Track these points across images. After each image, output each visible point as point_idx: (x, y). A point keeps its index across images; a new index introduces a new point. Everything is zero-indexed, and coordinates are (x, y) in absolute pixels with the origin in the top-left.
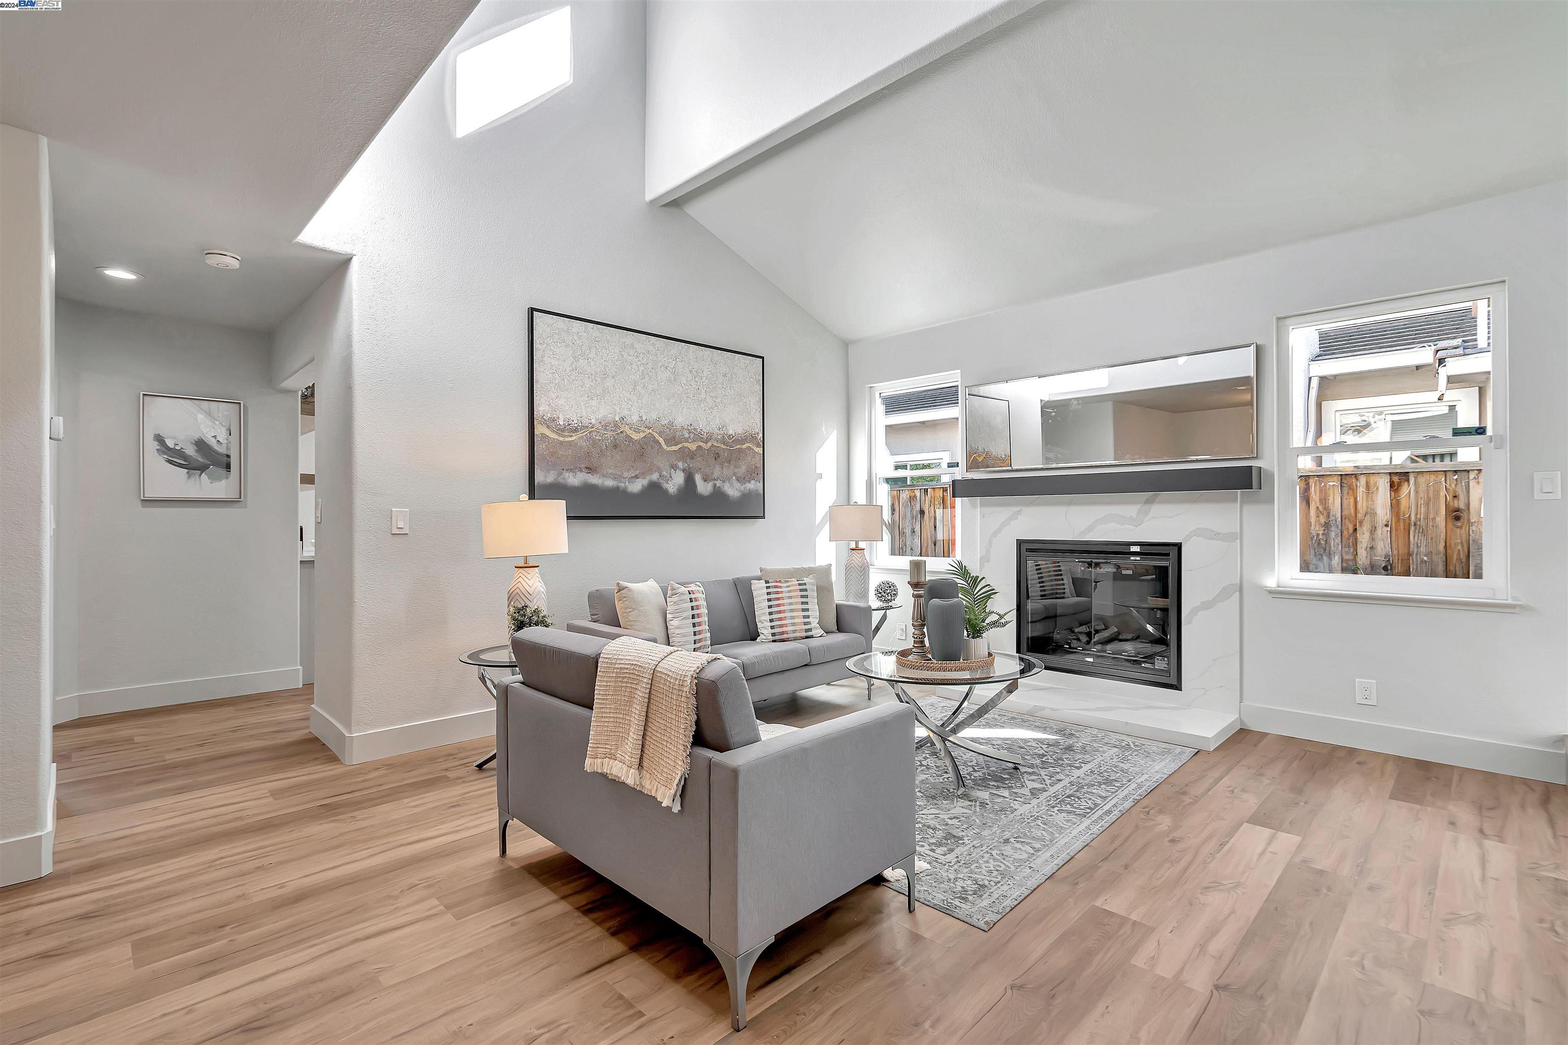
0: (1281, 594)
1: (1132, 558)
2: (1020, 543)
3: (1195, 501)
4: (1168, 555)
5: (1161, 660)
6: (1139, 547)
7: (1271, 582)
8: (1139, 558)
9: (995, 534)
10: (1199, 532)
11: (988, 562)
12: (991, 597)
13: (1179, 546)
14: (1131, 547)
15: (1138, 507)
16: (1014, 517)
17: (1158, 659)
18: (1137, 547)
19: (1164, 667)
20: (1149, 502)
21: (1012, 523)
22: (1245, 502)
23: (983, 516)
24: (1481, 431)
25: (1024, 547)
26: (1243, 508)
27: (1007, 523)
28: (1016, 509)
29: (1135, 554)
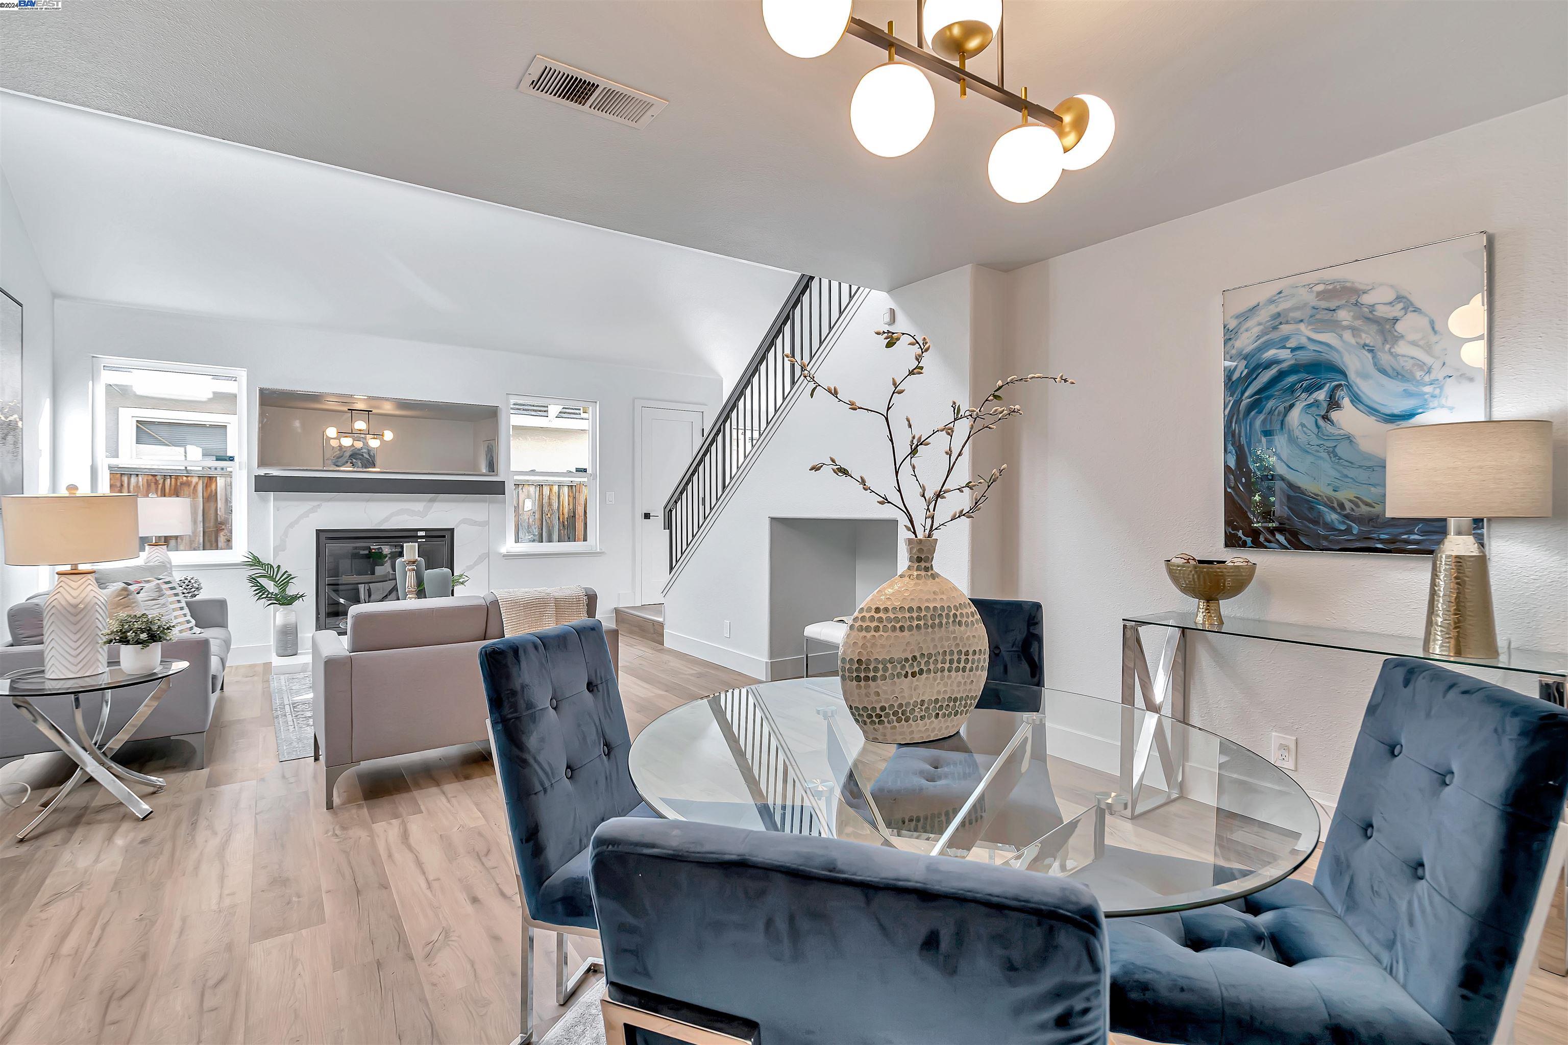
0: (509, 556)
1: (419, 541)
2: (319, 532)
3: (463, 501)
4: (444, 537)
6: (425, 532)
7: (503, 550)
8: (424, 540)
9: (291, 525)
10: (464, 521)
11: (283, 550)
13: (452, 530)
14: (418, 532)
15: (424, 503)
16: (313, 510)
18: (423, 532)
20: (432, 501)
21: (311, 515)
22: (491, 502)
23: (277, 509)
24: (585, 470)
25: (323, 536)
26: (490, 506)
27: (306, 515)
28: (316, 503)
29: (422, 537)
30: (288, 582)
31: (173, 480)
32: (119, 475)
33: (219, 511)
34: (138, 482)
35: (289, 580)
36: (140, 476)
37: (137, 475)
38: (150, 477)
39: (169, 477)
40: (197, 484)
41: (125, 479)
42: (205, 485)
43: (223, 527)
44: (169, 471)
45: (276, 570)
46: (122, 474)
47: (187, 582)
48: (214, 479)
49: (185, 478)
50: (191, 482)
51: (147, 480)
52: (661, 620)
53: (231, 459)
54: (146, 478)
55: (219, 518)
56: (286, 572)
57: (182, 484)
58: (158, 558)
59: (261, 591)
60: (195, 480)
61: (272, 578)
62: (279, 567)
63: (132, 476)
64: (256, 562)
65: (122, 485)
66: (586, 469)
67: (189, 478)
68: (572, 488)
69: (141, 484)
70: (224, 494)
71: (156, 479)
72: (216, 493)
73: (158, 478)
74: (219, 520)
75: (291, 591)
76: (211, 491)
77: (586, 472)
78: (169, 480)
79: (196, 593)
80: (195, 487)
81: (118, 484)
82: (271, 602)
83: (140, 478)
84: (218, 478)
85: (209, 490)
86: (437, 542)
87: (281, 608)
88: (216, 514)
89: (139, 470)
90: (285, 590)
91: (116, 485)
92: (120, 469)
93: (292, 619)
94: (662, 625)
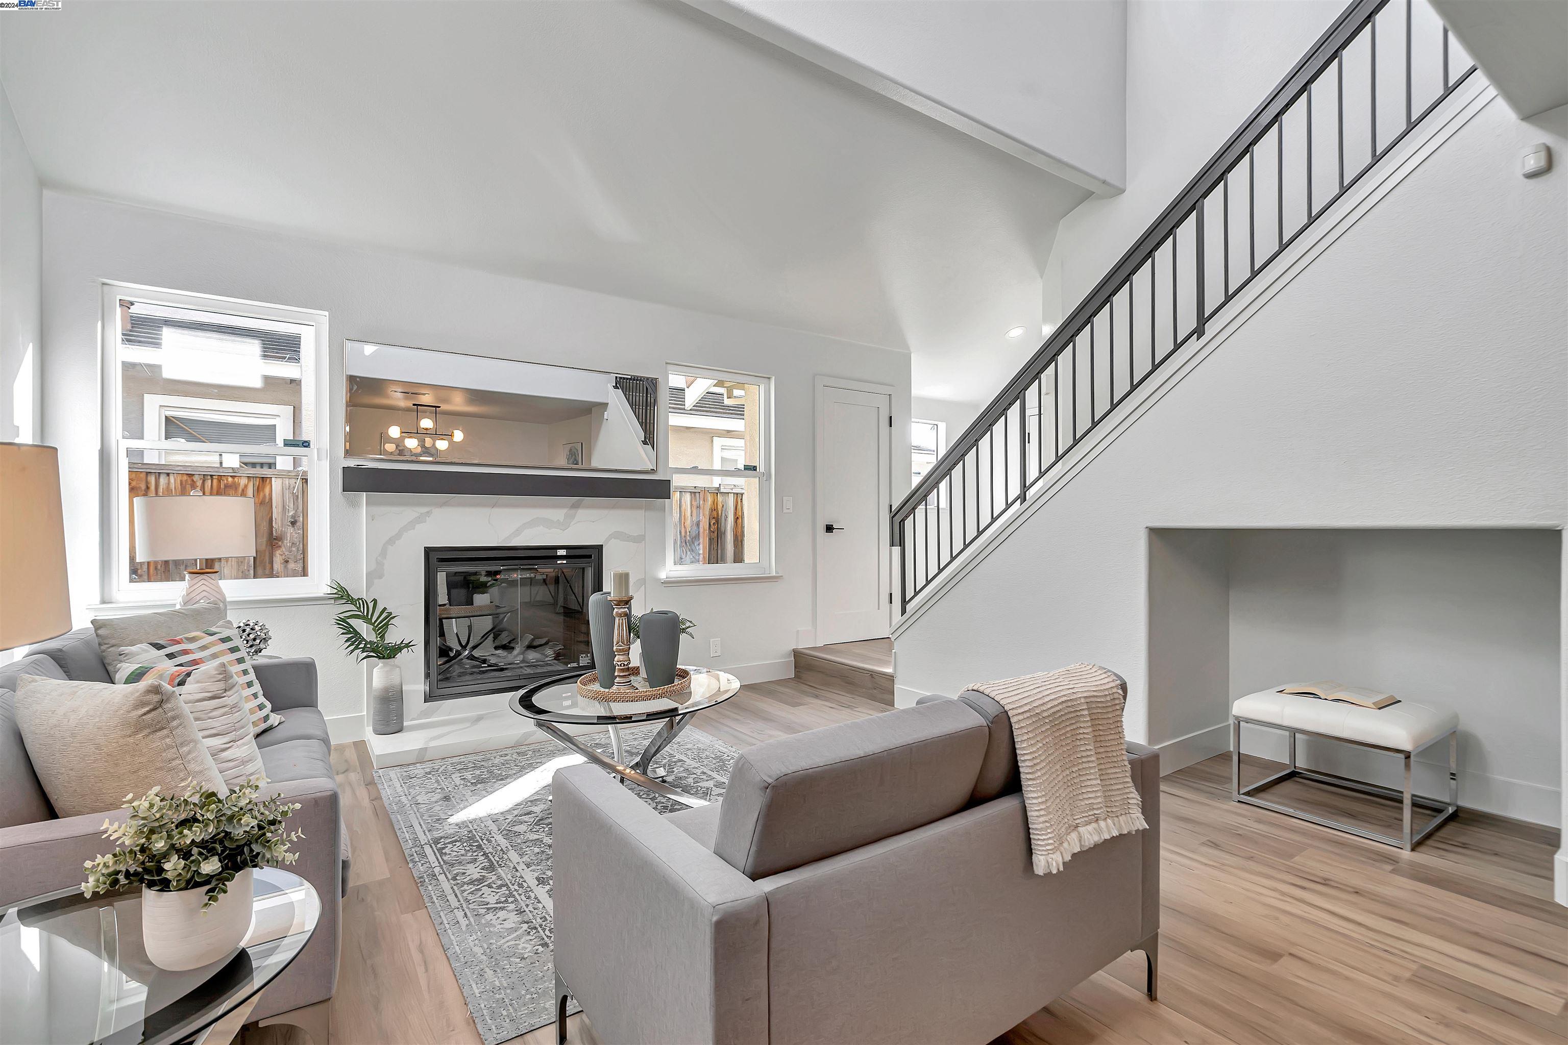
0: (669, 584)
1: (558, 562)
2: (428, 551)
3: (614, 507)
4: (590, 557)
5: (585, 657)
6: (565, 550)
7: (663, 575)
8: (565, 562)
9: (391, 541)
10: (617, 535)
11: (380, 577)
12: (389, 623)
13: (599, 548)
14: (558, 551)
15: (565, 511)
16: (420, 519)
17: (582, 657)
18: (563, 550)
19: (588, 663)
20: (575, 506)
21: (418, 526)
22: (648, 508)
23: (371, 518)
24: (754, 468)
25: (434, 557)
26: (646, 514)
27: (411, 525)
28: (424, 510)
29: (562, 557)
30: (387, 625)
31: (215, 481)
32: (143, 475)
33: (274, 523)
34: (169, 483)
35: (389, 621)
36: (171, 475)
37: (168, 474)
38: (185, 477)
39: (209, 477)
40: (246, 486)
41: (152, 479)
42: (256, 488)
43: (280, 543)
44: (210, 470)
45: (371, 605)
46: (147, 473)
47: (248, 630)
48: (268, 480)
49: (230, 479)
50: (239, 484)
51: (181, 481)
52: (889, 670)
53: (306, 444)
54: (179, 478)
55: (274, 532)
56: (385, 609)
57: (226, 486)
58: (204, 594)
59: (354, 639)
60: (243, 481)
61: (367, 619)
62: (375, 601)
63: (162, 475)
64: (342, 595)
65: (148, 488)
66: (756, 467)
67: (236, 479)
68: (695, 496)
69: (172, 486)
70: (280, 500)
71: (193, 480)
72: (271, 499)
73: (196, 478)
74: (274, 534)
75: (393, 637)
76: (265, 495)
77: (755, 470)
78: (210, 481)
79: (262, 646)
80: (243, 490)
81: (143, 487)
82: (365, 654)
83: (172, 478)
84: (273, 479)
85: (261, 495)
86: (581, 563)
87: (381, 663)
88: (271, 527)
89: (170, 467)
90: (384, 635)
91: (140, 488)
92: (145, 467)
93: (395, 679)
94: (891, 678)
